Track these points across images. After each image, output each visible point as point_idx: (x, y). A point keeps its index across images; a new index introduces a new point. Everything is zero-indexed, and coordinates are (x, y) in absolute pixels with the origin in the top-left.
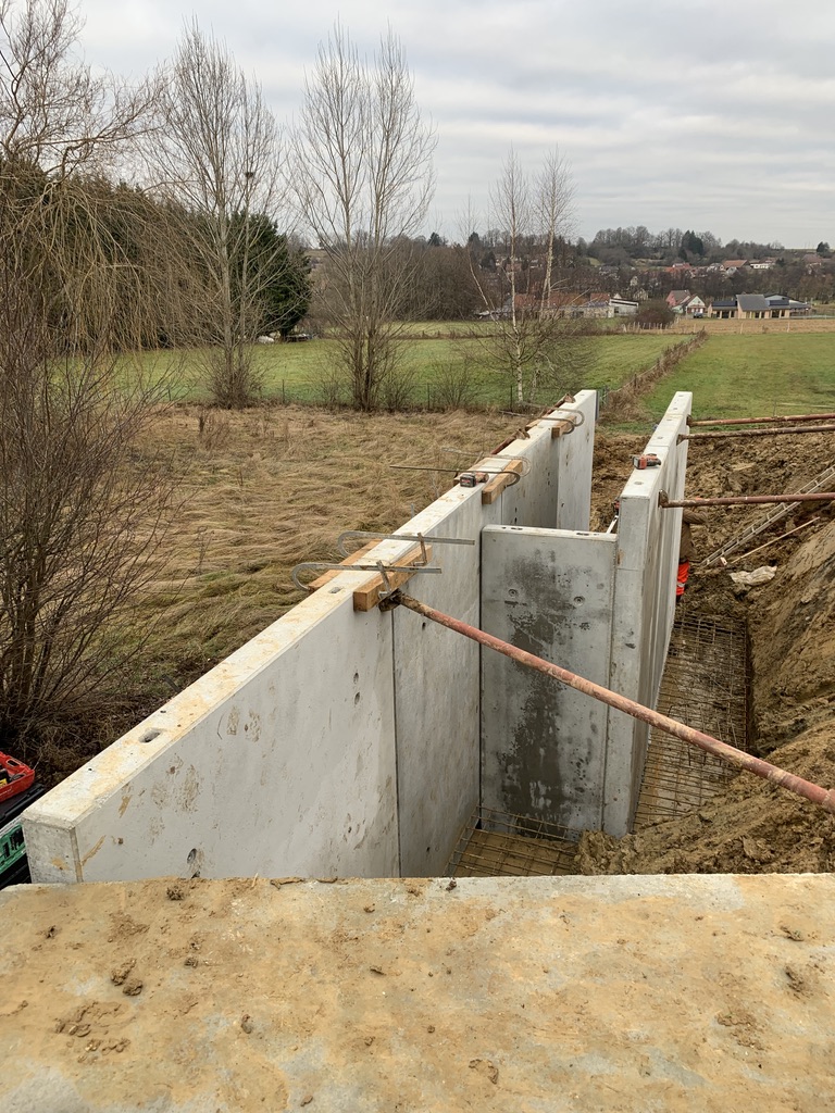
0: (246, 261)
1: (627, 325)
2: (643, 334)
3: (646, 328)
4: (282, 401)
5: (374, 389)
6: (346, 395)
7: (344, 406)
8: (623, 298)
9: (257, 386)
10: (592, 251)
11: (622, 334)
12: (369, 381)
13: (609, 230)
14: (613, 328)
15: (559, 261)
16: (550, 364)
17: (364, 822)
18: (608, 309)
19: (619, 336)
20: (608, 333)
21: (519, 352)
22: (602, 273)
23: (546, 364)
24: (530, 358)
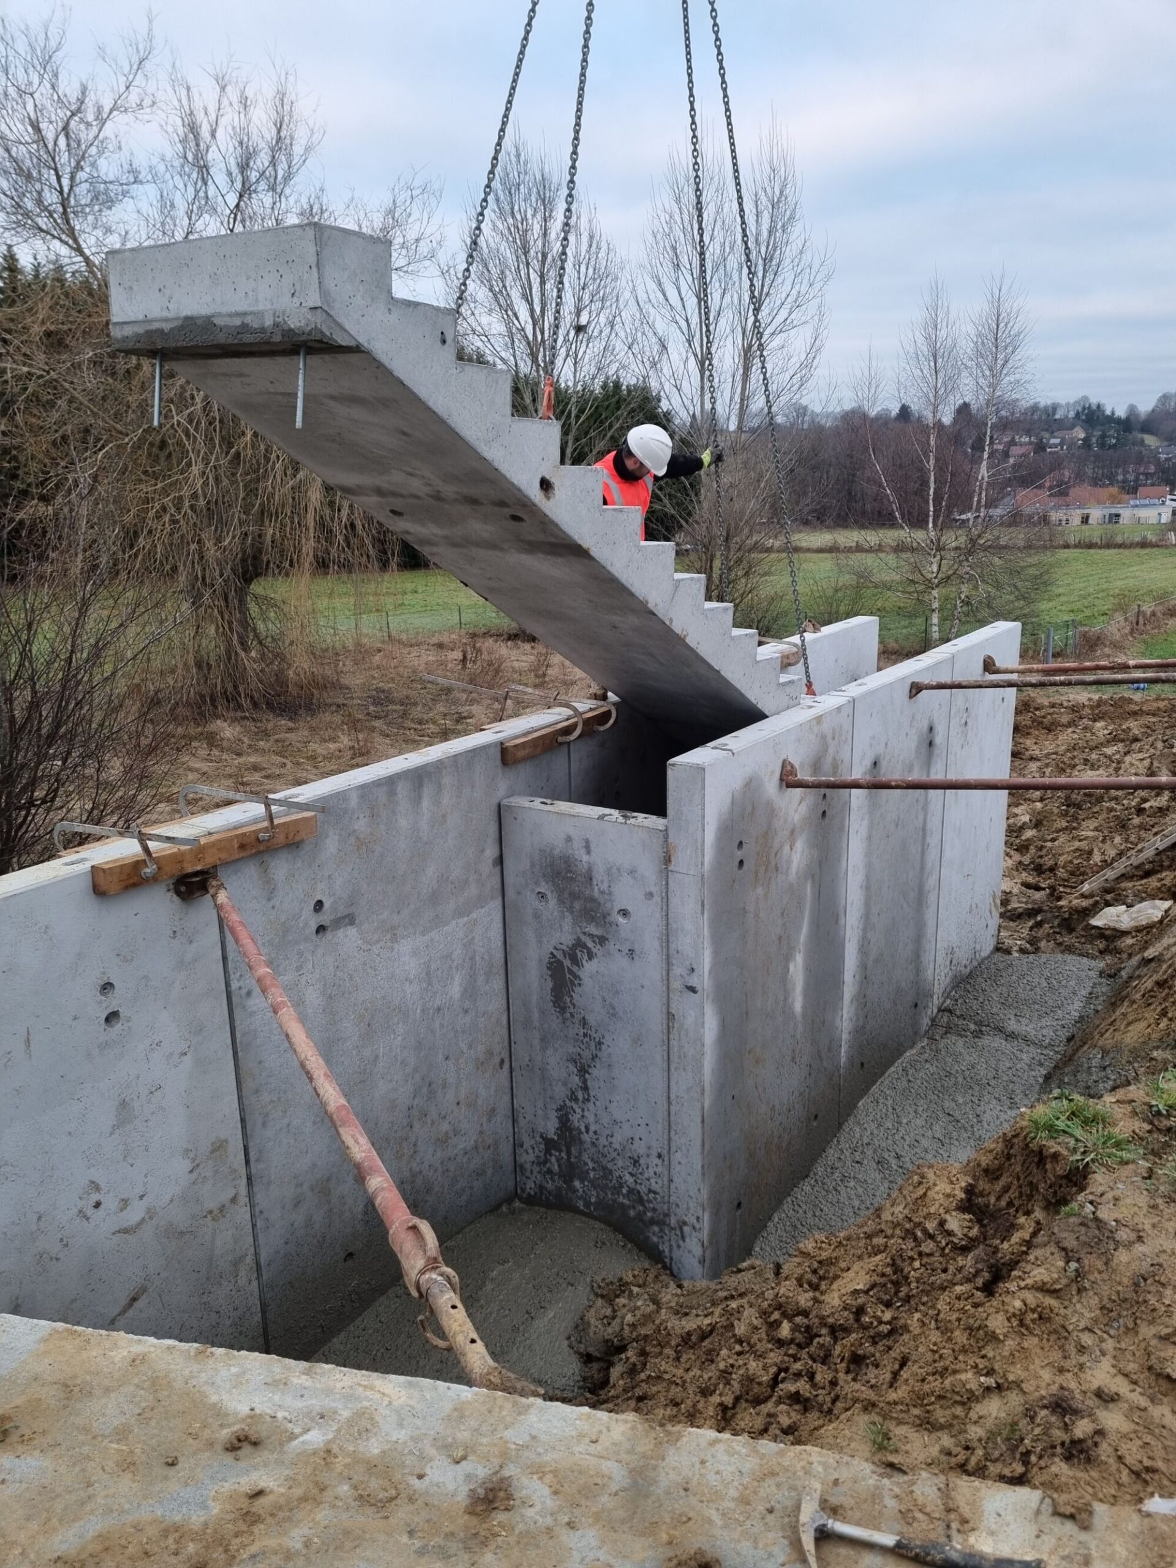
10: (1149, 424)
15: (1094, 440)
16: (982, 587)
17: (141, 1197)
18: (1161, 509)
19: (1161, 550)
20: (1144, 544)
21: (935, 568)
22: (1163, 457)
23: (976, 588)
24: (949, 577)
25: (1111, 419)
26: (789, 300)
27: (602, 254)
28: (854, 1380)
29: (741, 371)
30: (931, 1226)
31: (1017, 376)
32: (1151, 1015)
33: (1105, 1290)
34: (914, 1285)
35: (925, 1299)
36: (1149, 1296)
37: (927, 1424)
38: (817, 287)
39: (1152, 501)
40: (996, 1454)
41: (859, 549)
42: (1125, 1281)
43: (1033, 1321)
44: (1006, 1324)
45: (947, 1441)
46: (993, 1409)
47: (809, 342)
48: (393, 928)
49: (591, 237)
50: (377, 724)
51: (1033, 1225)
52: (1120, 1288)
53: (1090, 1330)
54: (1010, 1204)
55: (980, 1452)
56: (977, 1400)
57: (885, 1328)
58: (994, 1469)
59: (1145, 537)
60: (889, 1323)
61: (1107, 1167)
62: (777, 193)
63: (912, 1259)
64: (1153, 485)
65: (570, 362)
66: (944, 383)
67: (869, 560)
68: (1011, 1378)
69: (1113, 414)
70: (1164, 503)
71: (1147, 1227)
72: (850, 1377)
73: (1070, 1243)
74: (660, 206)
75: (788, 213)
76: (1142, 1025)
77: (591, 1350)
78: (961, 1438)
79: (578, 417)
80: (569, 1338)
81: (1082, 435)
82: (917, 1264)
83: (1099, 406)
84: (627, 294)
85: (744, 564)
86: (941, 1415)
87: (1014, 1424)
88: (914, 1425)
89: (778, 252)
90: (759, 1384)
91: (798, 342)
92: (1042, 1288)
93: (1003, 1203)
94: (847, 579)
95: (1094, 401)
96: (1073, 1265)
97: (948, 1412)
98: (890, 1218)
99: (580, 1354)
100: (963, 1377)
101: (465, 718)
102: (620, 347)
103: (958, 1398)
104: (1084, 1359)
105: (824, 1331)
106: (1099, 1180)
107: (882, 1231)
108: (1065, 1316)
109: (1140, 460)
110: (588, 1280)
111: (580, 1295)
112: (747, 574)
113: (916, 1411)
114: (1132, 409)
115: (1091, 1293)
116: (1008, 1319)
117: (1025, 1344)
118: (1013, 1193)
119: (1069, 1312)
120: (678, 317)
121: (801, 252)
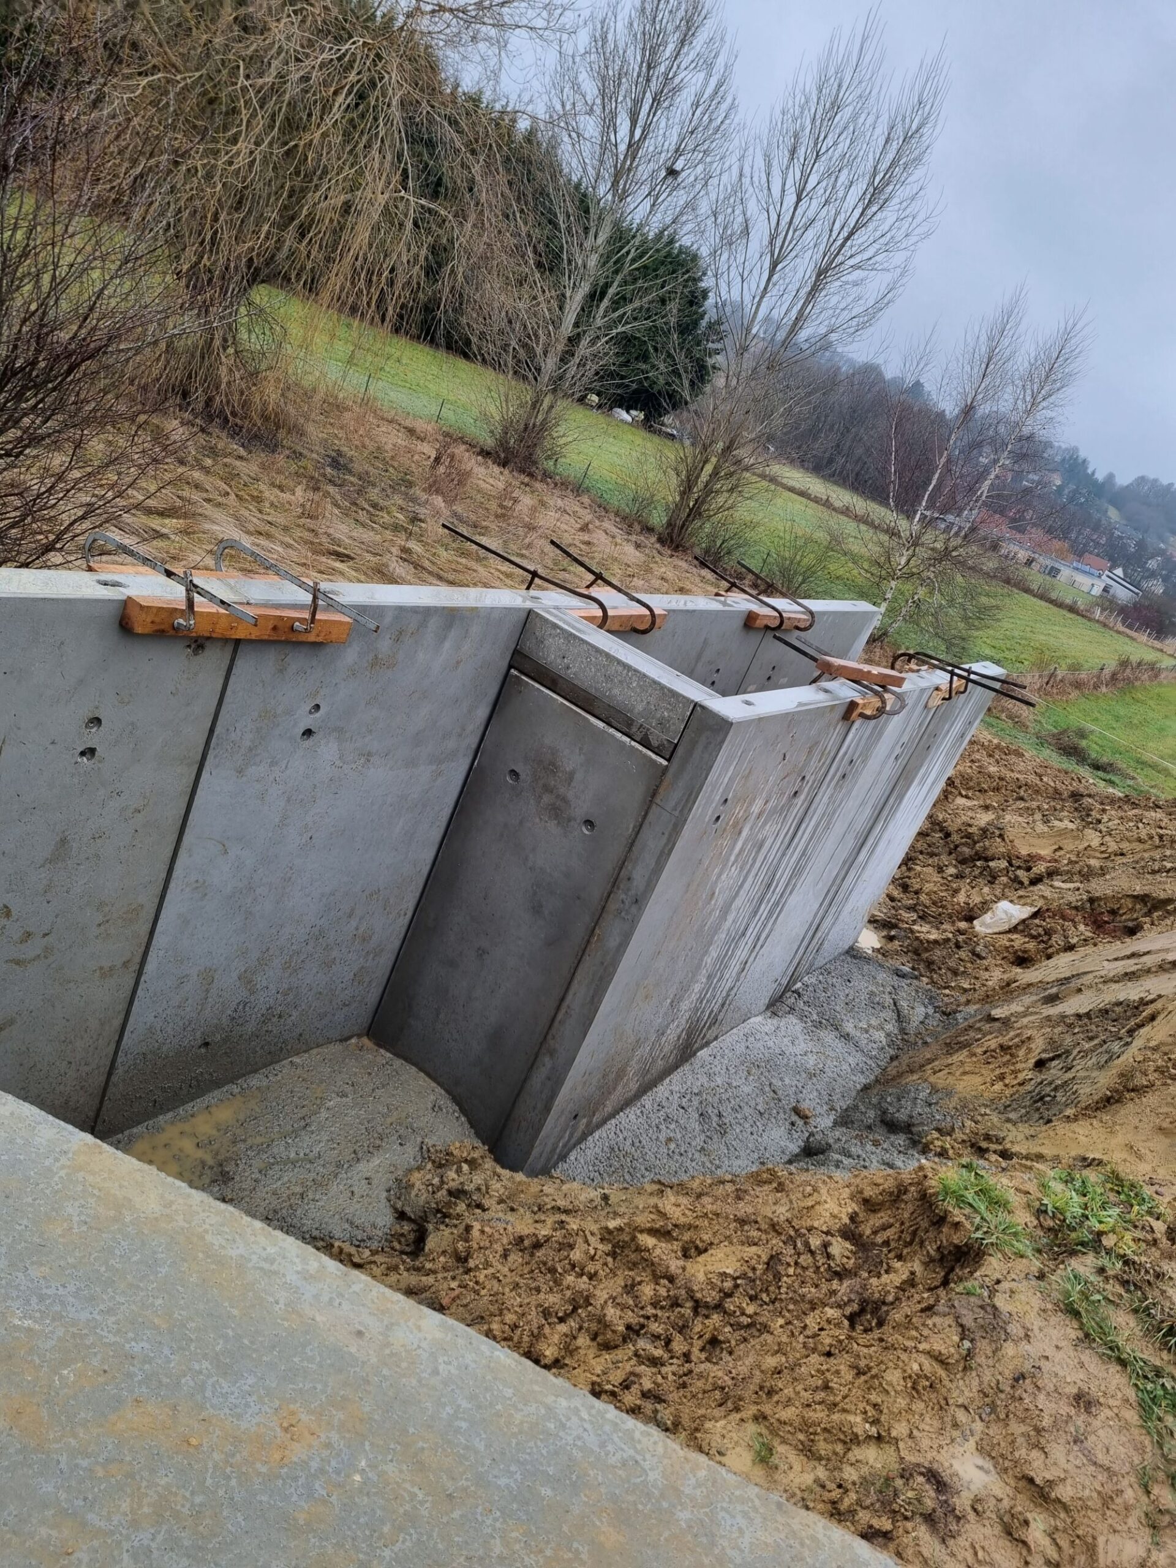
0: (615, 284)
1: (1103, 610)
2: (1119, 632)
3: (1130, 627)
4: (577, 488)
5: (697, 523)
6: (658, 518)
7: (649, 529)
8: (1127, 577)
9: (554, 456)
10: (1119, 497)
11: (1090, 620)
12: (696, 512)
13: (1156, 481)
14: (1081, 605)
15: (1066, 491)
16: (937, 595)
17: (45, 935)
18: (1096, 581)
19: (1084, 621)
20: (1072, 609)
21: (903, 561)
22: (1117, 533)
23: (931, 593)
24: (913, 574)
25: (1090, 479)
26: (882, 241)
27: (724, 106)
28: (708, 1360)
29: (807, 289)
30: (815, 1242)
31: (1053, 414)
32: (988, 1074)
33: (988, 1376)
34: (783, 1290)
35: (791, 1307)
36: (1025, 1395)
37: (808, 1452)
38: (913, 239)
39: (1093, 571)
40: (868, 1502)
41: (846, 511)
42: (1007, 1372)
43: (924, 1388)
44: (902, 1382)
45: (821, 1473)
46: (872, 1457)
47: (883, 290)
48: (369, 754)
49: (720, 85)
50: (331, 489)
51: (907, 1274)
52: (1000, 1378)
53: (966, 1409)
54: (886, 1243)
55: (853, 1496)
56: (859, 1444)
57: (745, 1320)
58: (863, 1516)
59: (1075, 602)
60: (750, 1316)
61: (1004, 1255)
62: (914, 127)
63: (788, 1265)
64: (1098, 555)
65: (647, 204)
66: (986, 389)
67: (850, 527)
68: (894, 1434)
69: (1093, 473)
70: (1100, 576)
71: (1036, 1328)
72: (703, 1356)
73: (968, 1321)
74: (801, 85)
75: (917, 152)
76: (977, 1080)
77: (407, 1209)
78: (836, 1473)
79: (634, 261)
80: (388, 1191)
81: (1058, 482)
82: (791, 1271)
83: (1084, 461)
84: (734, 159)
85: (733, 480)
86: (823, 1447)
87: (888, 1480)
88: (796, 1448)
89: (891, 188)
90: (614, 1332)
91: (875, 284)
92: (940, 1359)
93: (879, 1239)
94: (821, 536)
95: (1082, 454)
96: (967, 1344)
97: (830, 1447)
98: (770, 1215)
99: (396, 1210)
100: (851, 1418)
101: (421, 520)
102: (704, 207)
103: (842, 1437)
104: (956, 1434)
105: (689, 1304)
106: (993, 1266)
107: (756, 1222)
108: (949, 1390)
109: (1096, 528)
110: (419, 1139)
111: (409, 1154)
112: (731, 490)
113: (801, 1436)
114: (1111, 477)
115: (974, 1374)
116: (904, 1378)
117: (914, 1407)
118: (890, 1233)
119: (953, 1386)
120: (771, 208)
121: (913, 199)
